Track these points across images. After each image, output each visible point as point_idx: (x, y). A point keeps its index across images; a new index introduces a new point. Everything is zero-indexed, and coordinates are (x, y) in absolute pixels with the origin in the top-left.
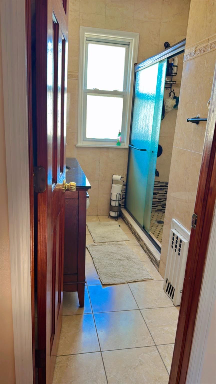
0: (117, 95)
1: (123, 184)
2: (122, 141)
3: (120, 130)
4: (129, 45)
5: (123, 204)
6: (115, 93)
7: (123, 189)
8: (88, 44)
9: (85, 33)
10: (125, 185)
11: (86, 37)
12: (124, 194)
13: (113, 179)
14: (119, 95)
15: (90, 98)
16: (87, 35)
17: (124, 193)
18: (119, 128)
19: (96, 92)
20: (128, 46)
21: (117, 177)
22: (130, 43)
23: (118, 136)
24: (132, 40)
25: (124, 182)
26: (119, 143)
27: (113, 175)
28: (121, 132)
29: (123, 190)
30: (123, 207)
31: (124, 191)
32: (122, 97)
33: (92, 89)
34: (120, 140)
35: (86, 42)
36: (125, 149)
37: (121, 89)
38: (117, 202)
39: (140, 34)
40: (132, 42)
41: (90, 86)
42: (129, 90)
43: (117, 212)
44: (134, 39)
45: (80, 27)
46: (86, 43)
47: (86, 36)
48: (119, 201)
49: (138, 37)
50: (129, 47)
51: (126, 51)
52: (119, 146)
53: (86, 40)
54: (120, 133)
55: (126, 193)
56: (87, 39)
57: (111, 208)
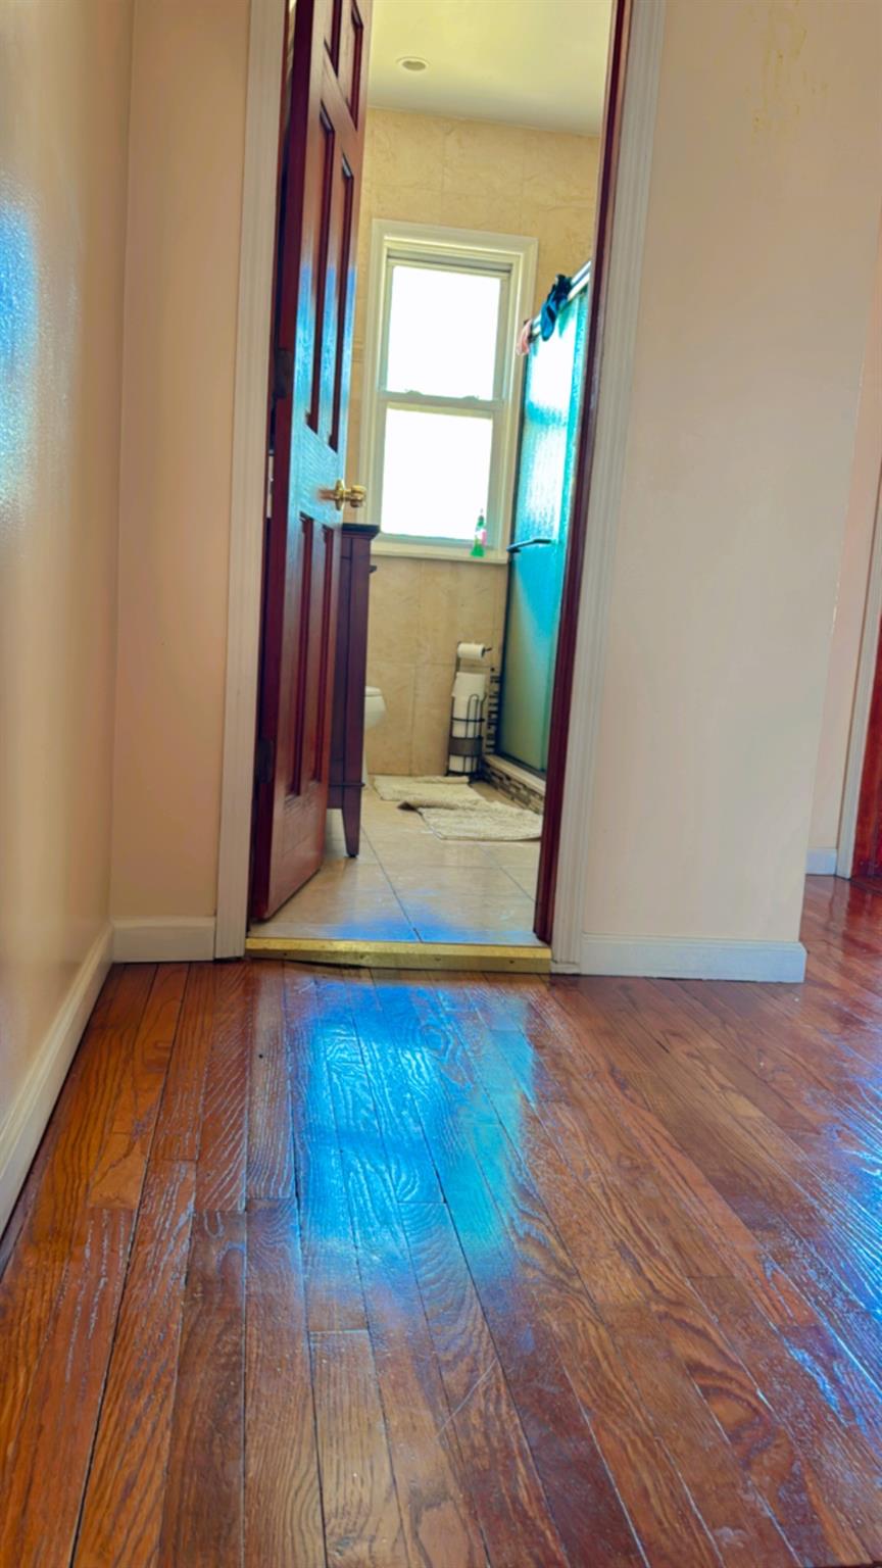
0: (475, 409)
1: (492, 677)
2: (486, 544)
3: (482, 511)
4: (509, 271)
5: (492, 743)
6: (468, 406)
7: (492, 694)
8: (393, 267)
9: (386, 238)
10: (496, 682)
11: (389, 250)
12: (495, 709)
13: (460, 656)
14: (481, 412)
15: (395, 418)
16: (391, 241)
17: (495, 705)
18: (480, 503)
19: (414, 400)
20: (506, 275)
21: (470, 649)
22: (511, 265)
23: (477, 530)
24: (519, 257)
25: (493, 670)
26: (478, 549)
27: (460, 643)
28: (485, 515)
29: (491, 697)
30: (491, 750)
31: (495, 701)
32: (489, 417)
33: (402, 390)
34: (484, 540)
35: (387, 262)
36: (497, 566)
37: (486, 394)
38: (471, 725)
39: (539, 241)
40: (518, 263)
41: (396, 383)
42: (508, 395)
43: (468, 756)
44: (522, 254)
45: (370, 221)
46: (387, 266)
47: (386, 244)
48: (478, 724)
49: (533, 250)
50: (509, 278)
51: (502, 289)
52: (478, 559)
53: (389, 257)
54: (481, 519)
55: (500, 705)
56: (392, 254)
57: (454, 746)
